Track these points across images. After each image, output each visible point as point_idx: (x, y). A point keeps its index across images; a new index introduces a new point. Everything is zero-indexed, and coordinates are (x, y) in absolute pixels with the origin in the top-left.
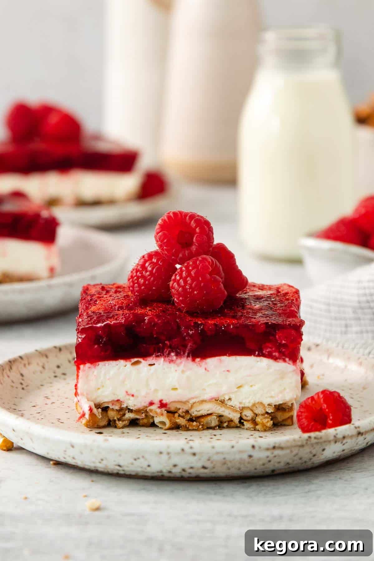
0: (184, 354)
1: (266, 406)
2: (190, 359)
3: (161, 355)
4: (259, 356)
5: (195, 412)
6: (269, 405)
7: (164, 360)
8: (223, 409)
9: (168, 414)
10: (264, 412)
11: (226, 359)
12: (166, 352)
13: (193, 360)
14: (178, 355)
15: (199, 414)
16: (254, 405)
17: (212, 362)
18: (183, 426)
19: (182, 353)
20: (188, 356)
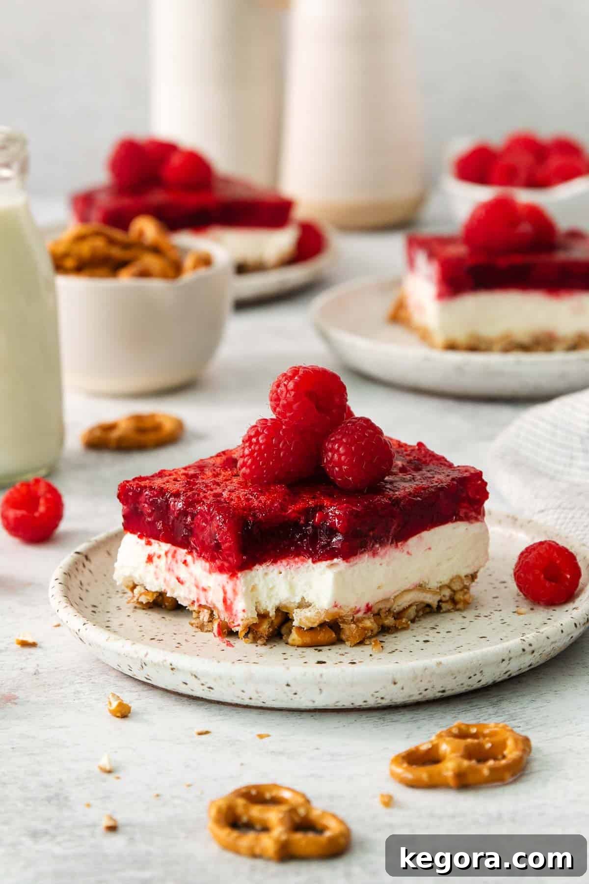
0: (388, 540)
1: (463, 578)
2: (393, 545)
3: (365, 551)
4: (456, 520)
5: (397, 609)
6: (466, 576)
7: (368, 555)
8: (424, 594)
9: (375, 617)
10: (462, 586)
11: (425, 534)
12: (370, 544)
13: (397, 546)
14: (383, 544)
15: (401, 608)
16: (452, 580)
17: (413, 541)
18: (392, 627)
19: (386, 541)
20: (392, 543)
